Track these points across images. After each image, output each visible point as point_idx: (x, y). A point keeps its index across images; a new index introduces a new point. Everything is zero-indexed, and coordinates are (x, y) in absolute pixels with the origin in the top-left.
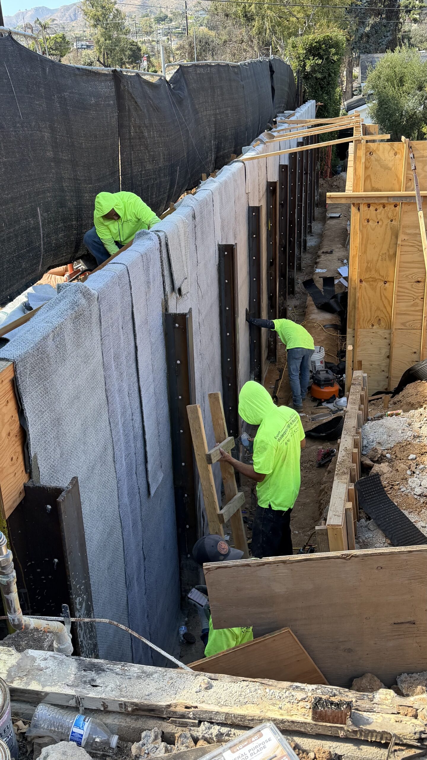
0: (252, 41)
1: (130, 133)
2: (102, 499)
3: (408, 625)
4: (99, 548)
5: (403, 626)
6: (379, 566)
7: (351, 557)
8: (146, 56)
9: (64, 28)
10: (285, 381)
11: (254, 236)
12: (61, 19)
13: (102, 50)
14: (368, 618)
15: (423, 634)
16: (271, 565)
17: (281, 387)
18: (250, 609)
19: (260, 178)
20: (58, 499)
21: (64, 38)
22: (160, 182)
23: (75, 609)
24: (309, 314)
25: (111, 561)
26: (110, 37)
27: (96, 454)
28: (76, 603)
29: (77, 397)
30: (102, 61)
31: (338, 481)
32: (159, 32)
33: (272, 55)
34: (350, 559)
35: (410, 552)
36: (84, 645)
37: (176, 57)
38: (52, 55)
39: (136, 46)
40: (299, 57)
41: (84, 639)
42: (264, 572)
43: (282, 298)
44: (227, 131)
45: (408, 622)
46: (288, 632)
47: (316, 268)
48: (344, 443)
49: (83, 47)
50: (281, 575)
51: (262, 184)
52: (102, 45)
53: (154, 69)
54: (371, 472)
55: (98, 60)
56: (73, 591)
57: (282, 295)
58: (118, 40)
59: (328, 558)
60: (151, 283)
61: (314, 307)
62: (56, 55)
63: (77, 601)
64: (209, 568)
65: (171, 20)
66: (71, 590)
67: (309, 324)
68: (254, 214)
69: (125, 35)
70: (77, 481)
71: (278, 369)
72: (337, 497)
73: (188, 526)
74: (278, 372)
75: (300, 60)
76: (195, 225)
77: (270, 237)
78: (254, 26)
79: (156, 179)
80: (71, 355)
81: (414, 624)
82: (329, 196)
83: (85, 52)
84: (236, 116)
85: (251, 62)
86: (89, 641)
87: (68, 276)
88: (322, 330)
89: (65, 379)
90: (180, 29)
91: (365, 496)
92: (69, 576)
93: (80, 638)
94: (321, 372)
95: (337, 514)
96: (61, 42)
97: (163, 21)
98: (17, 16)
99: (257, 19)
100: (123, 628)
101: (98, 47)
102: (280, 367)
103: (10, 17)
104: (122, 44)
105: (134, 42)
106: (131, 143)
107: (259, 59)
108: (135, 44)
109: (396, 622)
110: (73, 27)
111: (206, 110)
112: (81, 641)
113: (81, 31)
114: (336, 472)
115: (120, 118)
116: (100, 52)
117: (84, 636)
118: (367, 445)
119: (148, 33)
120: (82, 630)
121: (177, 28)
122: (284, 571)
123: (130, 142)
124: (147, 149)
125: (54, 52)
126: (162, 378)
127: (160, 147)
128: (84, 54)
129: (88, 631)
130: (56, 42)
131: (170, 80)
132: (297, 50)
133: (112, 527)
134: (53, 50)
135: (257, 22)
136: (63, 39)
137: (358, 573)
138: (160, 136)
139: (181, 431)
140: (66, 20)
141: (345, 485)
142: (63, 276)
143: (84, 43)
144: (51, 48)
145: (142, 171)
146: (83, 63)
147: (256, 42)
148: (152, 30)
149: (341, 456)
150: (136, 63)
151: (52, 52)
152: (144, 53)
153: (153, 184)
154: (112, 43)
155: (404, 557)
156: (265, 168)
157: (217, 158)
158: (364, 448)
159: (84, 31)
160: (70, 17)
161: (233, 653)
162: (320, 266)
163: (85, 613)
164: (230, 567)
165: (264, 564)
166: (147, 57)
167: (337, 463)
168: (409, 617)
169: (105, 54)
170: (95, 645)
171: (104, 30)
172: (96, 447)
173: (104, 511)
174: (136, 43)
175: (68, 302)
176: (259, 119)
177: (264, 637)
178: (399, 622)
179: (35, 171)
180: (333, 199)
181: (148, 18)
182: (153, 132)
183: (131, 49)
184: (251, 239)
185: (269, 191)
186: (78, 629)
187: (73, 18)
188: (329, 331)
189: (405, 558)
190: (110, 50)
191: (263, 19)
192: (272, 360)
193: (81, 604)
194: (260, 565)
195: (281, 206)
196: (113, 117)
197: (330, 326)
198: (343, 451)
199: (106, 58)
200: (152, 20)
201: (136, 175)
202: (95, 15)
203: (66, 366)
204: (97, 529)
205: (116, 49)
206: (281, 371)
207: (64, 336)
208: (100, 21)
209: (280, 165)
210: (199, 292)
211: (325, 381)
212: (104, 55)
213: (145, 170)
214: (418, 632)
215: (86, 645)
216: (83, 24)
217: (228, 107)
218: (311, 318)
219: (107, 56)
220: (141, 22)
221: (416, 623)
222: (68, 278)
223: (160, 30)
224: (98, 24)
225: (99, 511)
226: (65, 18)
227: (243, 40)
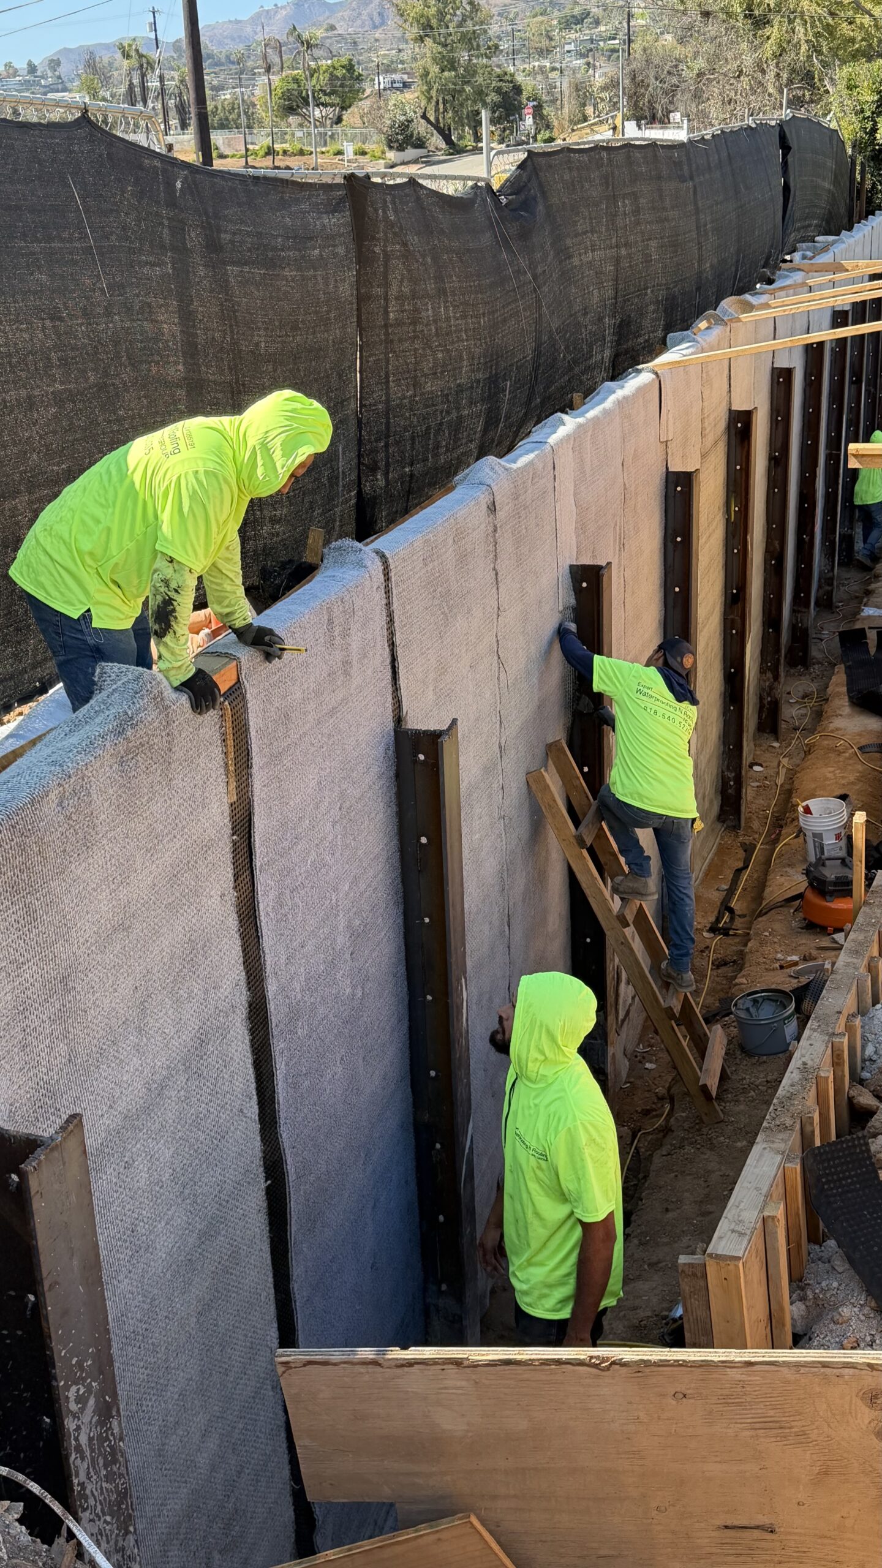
0: (763, 72)
1: (386, 313)
2: (187, 1156)
3: (757, 1534)
4: (174, 1266)
5: (746, 1534)
6: (678, 1390)
7: (611, 1364)
8: (531, 104)
9: (355, 43)
10: (755, 876)
11: (679, 539)
12: (350, 23)
13: (434, 93)
14: (663, 1508)
15: (798, 1557)
16: (429, 1367)
17: (744, 889)
18: (386, 1462)
19: (706, 404)
20: (23, 1166)
21: (350, 68)
22: (460, 418)
23: (64, 1413)
24: (828, 718)
25: (207, 1297)
26: (452, 65)
27: (174, 1055)
28: (67, 1398)
29: (123, 927)
30: (432, 119)
31: (764, 1146)
32: (567, 48)
33: (789, 111)
34: (608, 1368)
35: (749, 1364)
36: (88, 1492)
37: (600, 106)
38: (323, 104)
39: (512, 82)
40: (862, 111)
41: (89, 1479)
42: (414, 1382)
43: (769, 675)
44: (646, 294)
45: (757, 1527)
46: (469, 1525)
47: (865, 606)
48: (804, 1052)
49: (395, 85)
50: (454, 1391)
51: (712, 417)
52: (435, 83)
53: (547, 135)
54: (869, 1124)
55: (424, 117)
56: (59, 1370)
57: (769, 669)
58: (471, 71)
59: (559, 1362)
60: (355, 663)
61: (845, 701)
62: (332, 105)
63: (72, 1393)
64: (287, 1363)
65: (597, 23)
66: (54, 1367)
67: (826, 742)
68: (679, 489)
69: (487, 57)
70: (80, 1125)
71: (743, 845)
72: (749, 1186)
73: (441, 1218)
74: (741, 854)
75: (864, 118)
76: (495, 526)
77: (734, 537)
78: (768, 38)
79: (448, 413)
80: (109, 835)
81: (772, 1532)
82: (854, 452)
83: (394, 98)
84: (671, 258)
85: (723, 132)
86: (104, 1485)
87: (208, 635)
88: (855, 757)
89: (89, 889)
90: (617, 41)
91: (826, 1187)
92: (50, 1337)
93: (77, 1476)
94: (827, 862)
95: (739, 1228)
96: (344, 77)
97: (579, 23)
98: (255, 19)
99: (776, 23)
100: (35, 1491)
101: (425, 88)
102: (748, 840)
103: (240, 22)
104: (479, 79)
105: (506, 74)
106: (389, 334)
107: (746, 122)
108: (507, 78)
109: (729, 1523)
110: (377, 40)
111: (593, 251)
112: (82, 1485)
113: (393, 49)
114: (765, 1124)
115: (361, 281)
116: (430, 99)
117: (88, 1473)
118: (875, 1057)
119: (543, 53)
120: (83, 1459)
121: (611, 39)
122: (459, 1384)
123: (387, 334)
124: (430, 347)
125: (327, 98)
126: (381, 875)
127: (463, 341)
128: (393, 102)
129: (101, 1461)
130: (333, 77)
131: (502, 187)
132: (859, 93)
133: (213, 1218)
134: (325, 94)
135: (776, 27)
136: (348, 70)
137: (630, 1403)
138: (464, 316)
139: (429, 998)
140: (362, 26)
141: (779, 1158)
142: (198, 633)
143: (396, 77)
144: (321, 90)
145: (415, 396)
146: (389, 122)
147: (773, 74)
148: (553, 44)
149: (790, 1082)
150: (508, 122)
151: (322, 100)
152: (528, 99)
153: (441, 424)
154: (455, 77)
155: (735, 1374)
156: (726, 380)
157: (616, 356)
158: (867, 1063)
159: (400, 51)
160: (372, 19)
161: (346, 1559)
162: (875, 600)
163: (94, 1420)
164: (335, 1364)
165: (411, 1363)
166: (534, 106)
167: (775, 1101)
168: (760, 1516)
169: (441, 101)
170: (124, 1495)
171: (440, 49)
172: (172, 1038)
173: (192, 1183)
174: (512, 75)
175: (111, 717)
176: (738, 261)
177: (416, 1531)
178: (737, 1523)
179: (132, 410)
180: (865, 459)
181: (545, 18)
182: (446, 308)
183: (498, 90)
184: (670, 545)
185: (733, 431)
186: (73, 1456)
187: (377, 20)
188: (870, 760)
189: (738, 1377)
190: (449, 92)
191: (791, 22)
192: (729, 823)
193: (81, 1400)
194: (402, 1366)
195: (773, 462)
196: (344, 281)
197: (876, 749)
198: (796, 1072)
199: (441, 110)
200: (555, 22)
201: (398, 405)
202: (422, 16)
203: (91, 860)
204: (167, 1223)
205: (465, 91)
206: (749, 849)
207: (89, 794)
208: (432, 28)
209: (773, 369)
210: (503, 676)
211: (835, 884)
212: (437, 103)
213: (422, 394)
214: (783, 1552)
215: (96, 1494)
216: (398, 34)
217: (650, 239)
218: (832, 726)
219: (444, 105)
220: (531, 25)
221: (777, 1530)
222: (206, 639)
223: (570, 43)
224: (427, 36)
225: (176, 1184)
226: (359, 22)
227: (742, 70)
